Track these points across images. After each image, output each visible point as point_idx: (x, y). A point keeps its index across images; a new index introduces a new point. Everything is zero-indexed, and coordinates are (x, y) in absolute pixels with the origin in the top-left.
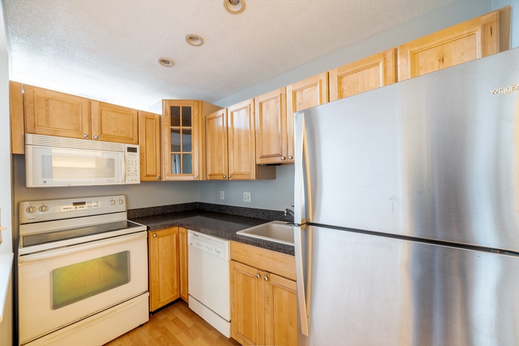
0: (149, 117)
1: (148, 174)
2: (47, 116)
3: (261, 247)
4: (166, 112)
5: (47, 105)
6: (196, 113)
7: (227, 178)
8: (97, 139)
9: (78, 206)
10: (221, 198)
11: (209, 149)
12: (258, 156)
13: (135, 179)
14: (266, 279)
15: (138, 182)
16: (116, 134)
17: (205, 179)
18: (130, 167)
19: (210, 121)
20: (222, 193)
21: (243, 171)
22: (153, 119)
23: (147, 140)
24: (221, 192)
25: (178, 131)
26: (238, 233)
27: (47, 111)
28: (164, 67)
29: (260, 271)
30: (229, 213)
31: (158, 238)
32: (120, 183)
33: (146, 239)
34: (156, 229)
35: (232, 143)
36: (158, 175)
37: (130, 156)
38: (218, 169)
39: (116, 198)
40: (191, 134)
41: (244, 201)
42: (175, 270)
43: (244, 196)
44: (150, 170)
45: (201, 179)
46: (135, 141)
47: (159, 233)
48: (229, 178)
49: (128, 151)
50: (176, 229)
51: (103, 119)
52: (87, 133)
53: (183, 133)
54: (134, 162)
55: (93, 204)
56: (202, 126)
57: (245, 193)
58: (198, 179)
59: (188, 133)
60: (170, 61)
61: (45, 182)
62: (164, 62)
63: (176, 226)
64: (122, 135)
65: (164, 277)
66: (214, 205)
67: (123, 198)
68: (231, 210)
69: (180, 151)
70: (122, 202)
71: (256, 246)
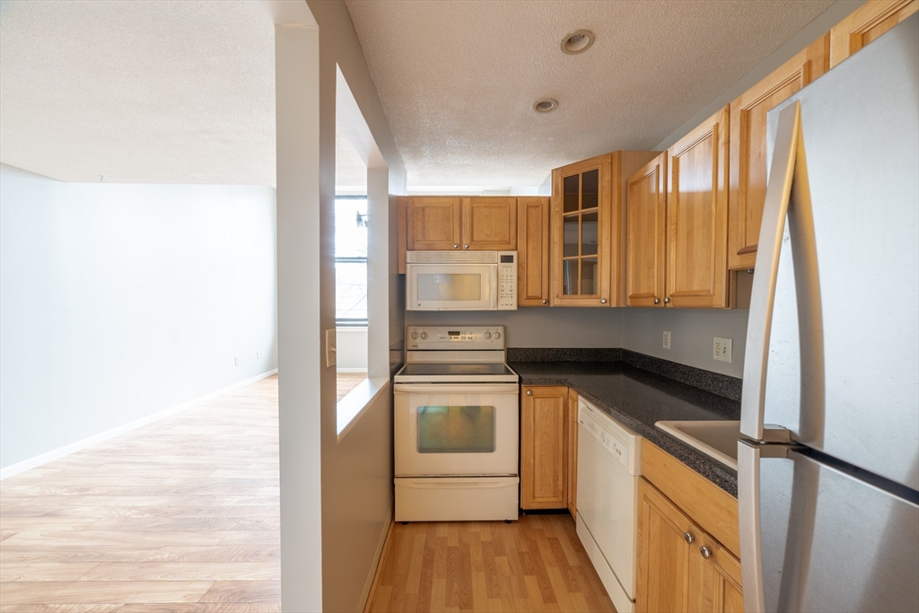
0: (532, 204)
1: (529, 295)
2: (423, 229)
3: (699, 472)
4: (555, 190)
5: (423, 215)
6: (608, 177)
7: (663, 304)
8: (468, 249)
9: (453, 337)
10: (664, 346)
11: (631, 246)
12: (734, 250)
13: (509, 303)
14: (707, 553)
15: (514, 307)
16: (489, 239)
17: (622, 305)
18: (504, 284)
19: (635, 187)
20: (668, 335)
21: (696, 287)
22: (538, 206)
23: (529, 242)
24: (665, 333)
25: (575, 219)
26: (658, 424)
27: (423, 222)
28: (545, 115)
29: (694, 528)
30: (678, 379)
31: (534, 398)
32: (491, 309)
33: (517, 396)
34: (531, 383)
35: (673, 227)
36: (545, 296)
37: (505, 269)
38: (647, 285)
39: (493, 330)
40: (597, 220)
41: (715, 357)
42: (561, 459)
43: (715, 345)
44: (533, 289)
45: (614, 305)
46: (513, 246)
47: (538, 390)
48: (665, 303)
49: (502, 262)
50: (564, 390)
51: (475, 220)
52: (458, 242)
53: (583, 221)
54: (509, 278)
55: (467, 336)
56: (619, 202)
57: (716, 340)
58: (608, 304)
59: (593, 218)
60: (550, 101)
61: (419, 305)
62: (542, 106)
63: (565, 386)
64: (496, 239)
65: (542, 463)
66: (650, 358)
67: (500, 330)
68: (684, 373)
69: (578, 255)
70: (499, 337)
71: (688, 464)
